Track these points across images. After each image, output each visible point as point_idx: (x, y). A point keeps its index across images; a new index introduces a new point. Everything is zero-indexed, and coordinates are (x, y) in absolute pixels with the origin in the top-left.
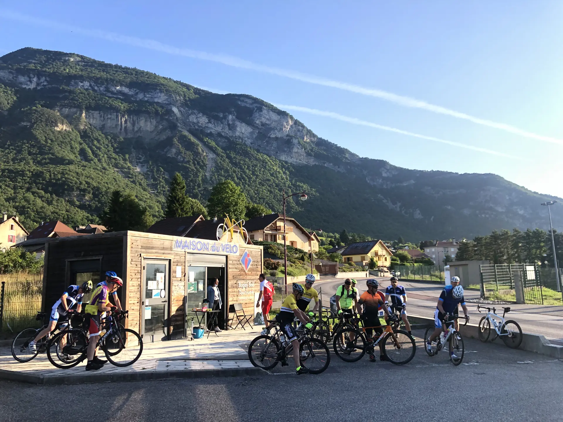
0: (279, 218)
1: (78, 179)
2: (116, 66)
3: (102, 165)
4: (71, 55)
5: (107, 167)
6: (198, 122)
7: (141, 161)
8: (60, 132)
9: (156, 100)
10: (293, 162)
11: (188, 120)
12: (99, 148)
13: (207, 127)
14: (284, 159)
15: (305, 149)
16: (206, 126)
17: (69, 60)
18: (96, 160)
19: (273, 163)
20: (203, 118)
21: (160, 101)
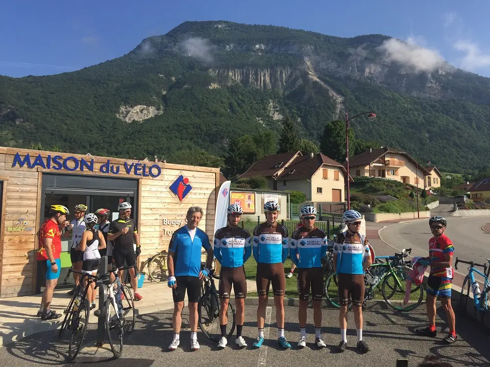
0: (388, 152)
1: (227, 129)
2: (255, 26)
3: (246, 115)
4: (220, 22)
5: (250, 117)
6: (328, 68)
7: (278, 109)
8: (213, 90)
9: (290, 52)
10: (426, 97)
11: (318, 68)
12: (243, 101)
13: (337, 72)
14: (416, 95)
15: (440, 83)
16: (336, 70)
17: (218, 27)
18: (241, 111)
19: (404, 101)
20: (332, 63)
21: (293, 52)
